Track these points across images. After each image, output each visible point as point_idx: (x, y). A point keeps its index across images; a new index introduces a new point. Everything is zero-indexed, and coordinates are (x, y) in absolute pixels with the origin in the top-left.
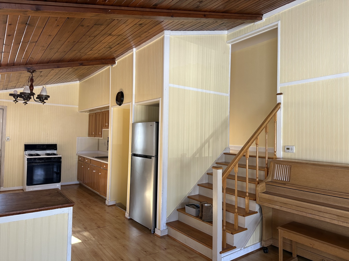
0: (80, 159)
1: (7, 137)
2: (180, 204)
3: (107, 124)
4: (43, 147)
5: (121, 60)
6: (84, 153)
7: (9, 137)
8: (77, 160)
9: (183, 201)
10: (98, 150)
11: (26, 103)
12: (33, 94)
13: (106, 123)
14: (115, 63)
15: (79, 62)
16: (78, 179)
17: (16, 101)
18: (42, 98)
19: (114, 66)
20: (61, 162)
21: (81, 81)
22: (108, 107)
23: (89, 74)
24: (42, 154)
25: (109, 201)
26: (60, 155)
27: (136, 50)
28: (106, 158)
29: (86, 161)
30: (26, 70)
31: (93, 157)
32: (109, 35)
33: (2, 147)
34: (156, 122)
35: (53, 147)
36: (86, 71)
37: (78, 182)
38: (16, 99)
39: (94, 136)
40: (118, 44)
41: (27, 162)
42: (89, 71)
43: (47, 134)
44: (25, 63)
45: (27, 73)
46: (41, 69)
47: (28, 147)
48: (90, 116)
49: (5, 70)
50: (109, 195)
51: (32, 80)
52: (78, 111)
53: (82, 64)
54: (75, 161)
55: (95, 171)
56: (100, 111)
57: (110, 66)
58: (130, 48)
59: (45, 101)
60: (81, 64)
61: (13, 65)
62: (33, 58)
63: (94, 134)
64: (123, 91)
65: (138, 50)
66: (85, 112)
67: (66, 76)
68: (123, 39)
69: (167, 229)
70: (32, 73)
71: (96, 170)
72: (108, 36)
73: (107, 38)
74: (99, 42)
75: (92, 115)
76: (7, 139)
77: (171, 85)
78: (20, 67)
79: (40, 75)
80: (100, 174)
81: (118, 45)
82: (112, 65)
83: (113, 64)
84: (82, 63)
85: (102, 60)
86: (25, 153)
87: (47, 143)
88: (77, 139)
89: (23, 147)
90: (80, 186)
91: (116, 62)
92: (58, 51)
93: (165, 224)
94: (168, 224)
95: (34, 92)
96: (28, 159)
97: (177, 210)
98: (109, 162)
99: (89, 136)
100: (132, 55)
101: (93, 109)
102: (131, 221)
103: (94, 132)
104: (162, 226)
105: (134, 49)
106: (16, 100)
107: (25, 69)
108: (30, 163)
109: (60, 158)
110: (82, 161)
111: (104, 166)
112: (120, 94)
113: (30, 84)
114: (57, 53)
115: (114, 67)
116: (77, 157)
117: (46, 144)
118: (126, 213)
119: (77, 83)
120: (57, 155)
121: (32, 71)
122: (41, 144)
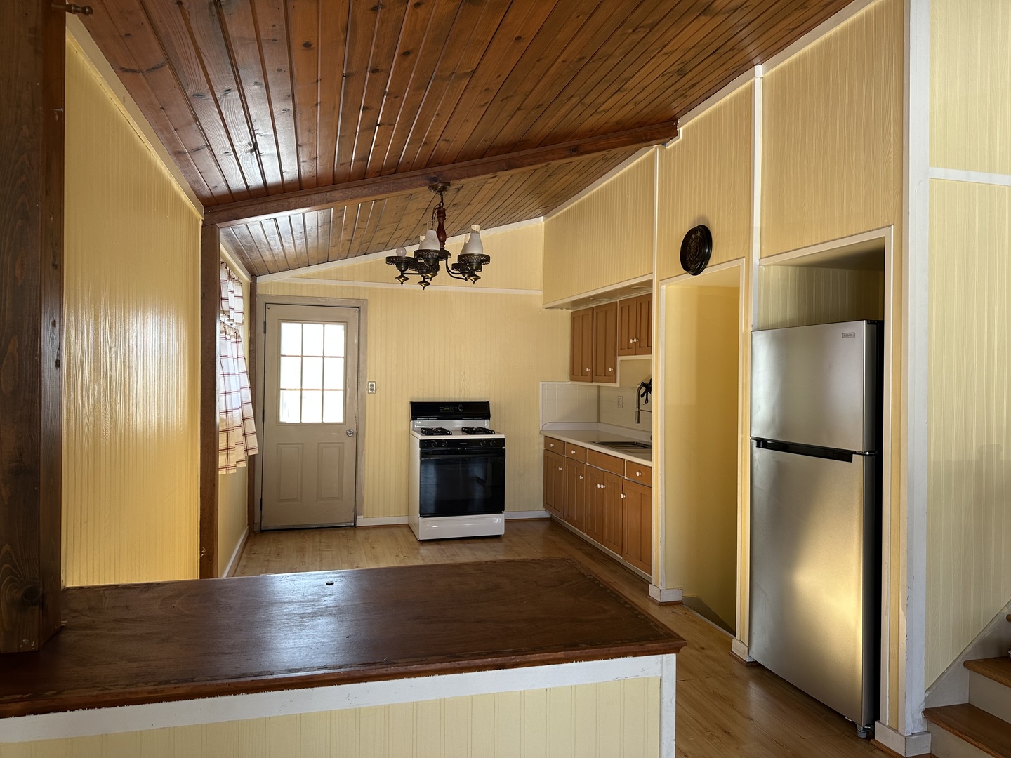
0: (552, 445)
1: (370, 383)
2: (976, 642)
3: (635, 340)
4: (454, 408)
5: (701, 121)
6: (560, 427)
7: (374, 383)
8: (542, 448)
9: (987, 633)
10: (599, 421)
11: (425, 283)
12: (444, 254)
13: (630, 336)
14: (677, 134)
15: (567, 144)
16: (547, 504)
17: (403, 278)
18: (469, 267)
19: (671, 145)
20: (503, 454)
21: (549, 217)
22: (649, 283)
23: (579, 189)
24: (456, 428)
25: (661, 588)
26: (501, 434)
27: (764, 73)
28: (644, 448)
29: (573, 452)
30: (425, 184)
31: (594, 443)
32: (699, 15)
33: (360, 410)
34: (870, 323)
35: (480, 409)
36: (577, 176)
37: (545, 514)
38: (402, 271)
39: (589, 377)
40: (714, 52)
41: (421, 451)
42: (585, 175)
43: (465, 373)
44: (424, 164)
45: (429, 191)
46: (465, 177)
47: (420, 410)
48: (574, 318)
49: (375, 188)
50: (660, 570)
51: (441, 213)
52: (541, 306)
53: (576, 151)
54: (537, 451)
55: (602, 487)
56: (607, 301)
57: (655, 149)
58: (747, 66)
59: (477, 273)
60: (574, 150)
61: (395, 173)
62: (449, 140)
63: (590, 374)
64: (708, 223)
65: (774, 70)
66: (561, 307)
67: (519, 199)
68: (742, 25)
69: (928, 732)
70: (440, 192)
71: (605, 482)
72: (694, 19)
73: (690, 26)
74: (657, 49)
75: (583, 316)
76: (369, 387)
77: (939, 173)
78: (412, 177)
79: (454, 202)
80: (622, 496)
81: (713, 56)
82: (664, 144)
83: (666, 139)
84: (577, 146)
85: (637, 130)
86: (412, 427)
87: (465, 398)
88: (540, 386)
89: (406, 411)
90: (553, 524)
91: (681, 130)
92: (522, 107)
93: (920, 715)
94: (931, 714)
95: (447, 247)
96: (422, 441)
97: (967, 664)
98: (656, 462)
99: (571, 380)
100: (751, 89)
101: (589, 298)
102: (756, 671)
103: (590, 366)
104: (911, 720)
105: (759, 69)
106: (402, 276)
107: (425, 182)
108: (428, 454)
109: (502, 441)
110: (555, 451)
111: (638, 474)
112: (697, 237)
113: (436, 225)
114: (519, 112)
115: (670, 149)
116: (542, 440)
117: (462, 401)
118: (734, 641)
119: (537, 225)
120: (492, 434)
121: (440, 185)
122: (451, 401)
